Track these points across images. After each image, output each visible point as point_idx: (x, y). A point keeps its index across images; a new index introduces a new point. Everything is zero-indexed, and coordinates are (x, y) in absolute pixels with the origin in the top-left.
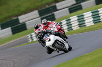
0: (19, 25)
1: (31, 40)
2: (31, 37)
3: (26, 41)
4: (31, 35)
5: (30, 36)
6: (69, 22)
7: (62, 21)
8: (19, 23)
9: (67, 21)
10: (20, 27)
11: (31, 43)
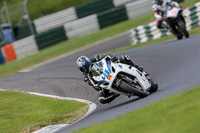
0: (113, 10)
1: (135, 41)
2: (137, 35)
3: (126, 42)
4: (137, 31)
5: (134, 33)
8: (113, 6)
10: (116, 14)
11: (135, 46)
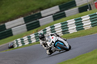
1: (16, 46)
5: (15, 42)
6: (53, 28)
7: (46, 28)
9: (51, 27)
